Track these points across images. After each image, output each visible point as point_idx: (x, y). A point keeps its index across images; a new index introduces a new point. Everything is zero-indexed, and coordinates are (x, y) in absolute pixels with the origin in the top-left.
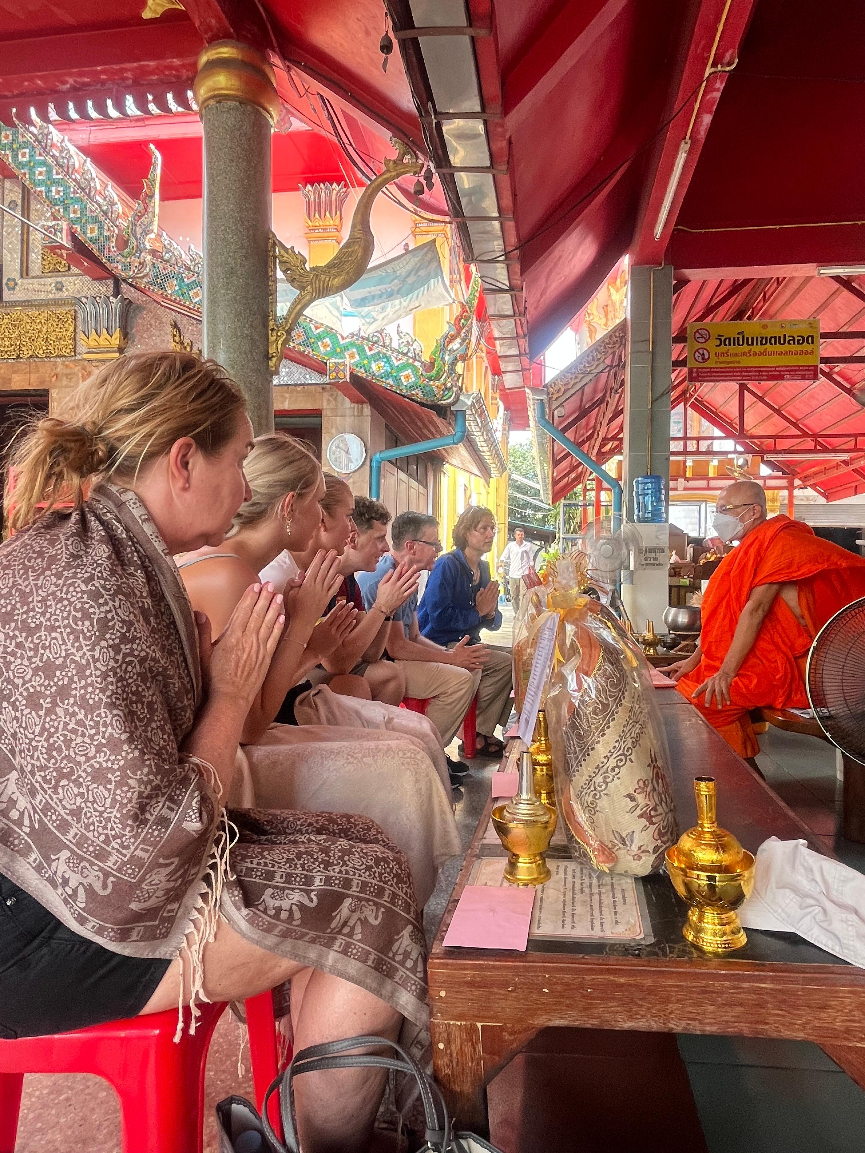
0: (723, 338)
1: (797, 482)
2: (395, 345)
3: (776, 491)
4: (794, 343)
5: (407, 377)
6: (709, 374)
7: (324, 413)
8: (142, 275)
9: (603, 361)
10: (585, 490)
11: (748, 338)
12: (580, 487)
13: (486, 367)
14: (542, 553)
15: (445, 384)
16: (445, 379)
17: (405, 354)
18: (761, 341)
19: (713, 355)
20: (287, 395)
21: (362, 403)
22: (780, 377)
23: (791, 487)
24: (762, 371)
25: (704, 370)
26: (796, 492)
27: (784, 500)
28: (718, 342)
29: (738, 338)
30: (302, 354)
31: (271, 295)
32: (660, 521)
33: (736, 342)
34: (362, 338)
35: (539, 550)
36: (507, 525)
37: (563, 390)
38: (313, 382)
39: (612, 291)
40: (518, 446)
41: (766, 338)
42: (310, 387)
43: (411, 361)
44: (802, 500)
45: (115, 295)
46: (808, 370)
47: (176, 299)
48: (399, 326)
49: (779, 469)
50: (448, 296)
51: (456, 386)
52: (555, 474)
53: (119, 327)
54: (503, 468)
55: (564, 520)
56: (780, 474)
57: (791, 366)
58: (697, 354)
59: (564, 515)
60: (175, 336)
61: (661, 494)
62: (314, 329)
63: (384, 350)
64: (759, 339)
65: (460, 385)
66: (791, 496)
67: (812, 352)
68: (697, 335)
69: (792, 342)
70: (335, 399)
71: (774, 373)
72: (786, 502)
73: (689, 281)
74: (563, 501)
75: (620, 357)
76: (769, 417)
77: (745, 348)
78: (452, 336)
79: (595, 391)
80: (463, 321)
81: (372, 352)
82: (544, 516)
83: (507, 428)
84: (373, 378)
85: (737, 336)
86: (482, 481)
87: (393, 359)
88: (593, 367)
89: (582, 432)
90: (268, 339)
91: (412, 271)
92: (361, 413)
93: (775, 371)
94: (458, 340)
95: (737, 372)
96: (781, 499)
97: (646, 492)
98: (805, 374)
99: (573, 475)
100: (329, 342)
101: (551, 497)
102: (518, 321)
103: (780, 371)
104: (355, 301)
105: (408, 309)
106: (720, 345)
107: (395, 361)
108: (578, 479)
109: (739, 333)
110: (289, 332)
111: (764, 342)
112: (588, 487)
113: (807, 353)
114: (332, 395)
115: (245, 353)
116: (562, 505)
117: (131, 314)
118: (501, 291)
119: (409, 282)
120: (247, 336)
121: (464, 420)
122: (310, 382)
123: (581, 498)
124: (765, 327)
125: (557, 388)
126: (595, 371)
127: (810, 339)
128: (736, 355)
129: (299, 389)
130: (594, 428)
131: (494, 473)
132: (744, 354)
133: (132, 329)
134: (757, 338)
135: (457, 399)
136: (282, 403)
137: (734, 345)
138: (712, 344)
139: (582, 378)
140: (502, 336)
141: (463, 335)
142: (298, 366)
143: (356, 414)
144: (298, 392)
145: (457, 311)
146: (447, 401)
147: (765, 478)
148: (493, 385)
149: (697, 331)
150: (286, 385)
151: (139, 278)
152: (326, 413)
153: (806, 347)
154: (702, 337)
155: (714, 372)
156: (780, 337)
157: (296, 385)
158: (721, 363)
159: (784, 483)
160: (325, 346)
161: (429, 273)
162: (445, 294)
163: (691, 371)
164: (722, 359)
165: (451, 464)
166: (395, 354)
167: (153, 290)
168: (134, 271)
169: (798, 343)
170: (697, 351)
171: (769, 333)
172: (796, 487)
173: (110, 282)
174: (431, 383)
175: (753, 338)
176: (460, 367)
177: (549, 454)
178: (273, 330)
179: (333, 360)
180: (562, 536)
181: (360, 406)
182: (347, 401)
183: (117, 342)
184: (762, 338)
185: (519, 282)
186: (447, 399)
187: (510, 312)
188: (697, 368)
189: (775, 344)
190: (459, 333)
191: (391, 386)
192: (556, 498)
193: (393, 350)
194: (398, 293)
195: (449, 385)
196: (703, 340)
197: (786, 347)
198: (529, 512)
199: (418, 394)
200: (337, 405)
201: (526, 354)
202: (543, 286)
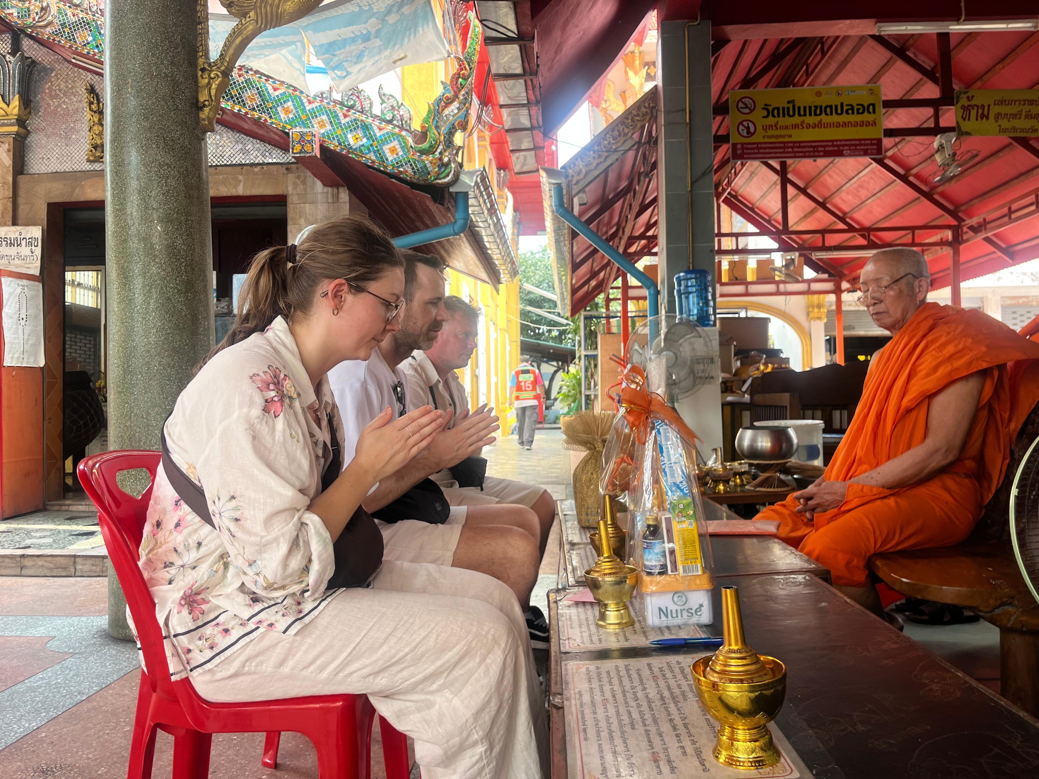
0: (770, 108)
1: (845, 285)
2: (377, 110)
3: (822, 296)
4: (853, 113)
5: (393, 150)
6: (756, 151)
7: (289, 200)
8: (45, 22)
9: (631, 137)
10: (608, 301)
11: (799, 108)
12: (602, 296)
13: (490, 160)
14: (561, 374)
15: (441, 159)
16: (441, 153)
17: (390, 122)
18: (815, 111)
19: (759, 128)
20: (241, 177)
21: (338, 186)
22: (839, 154)
23: (838, 291)
24: (817, 147)
25: (750, 146)
26: (845, 297)
27: (830, 306)
28: (765, 113)
29: (788, 108)
30: (257, 122)
31: (200, 23)
32: (708, 325)
33: (786, 112)
34: (334, 101)
35: (556, 372)
36: (519, 343)
37: (584, 171)
38: (275, 161)
39: (631, 74)
40: (529, 254)
41: (821, 107)
42: (270, 167)
43: (397, 130)
44: (850, 305)
45: (13, 54)
46: (872, 144)
47: (88, 53)
48: (380, 87)
49: (824, 271)
50: (442, 48)
51: (455, 161)
52: (574, 282)
53: (19, 93)
54: (514, 273)
55: (585, 334)
56: (826, 276)
57: (851, 140)
58: (741, 127)
59: (585, 329)
60: (92, 103)
61: (707, 291)
62: (271, 91)
63: (363, 117)
64: (813, 109)
65: (460, 160)
66: (839, 302)
67: (874, 124)
68: (741, 105)
69: (850, 112)
70: (304, 182)
71: (831, 149)
72: (834, 307)
73: (729, 41)
74: (583, 313)
75: (650, 132)
76: (812, 212)
77: (797, 119)
78: (448, 98)
79: (619, 178)
80: (460, 80)
81: (348, 119)
82: (562, 333)
83: (516, 231)
84: (349, 152)
85: (786, 105)
86: (488, 288)
87: (375, 128)
88: (620, 144)
89: (604, 230)
90: (196, 82)
91: (393, 6)
92: (336, 198)
93: (833, 146)
94: (456, 104)
95: (788, 147)
96: (827, 304)
97: (690, 289)
98: (867, 150)
99: (593, 283)
100: (292, 107)
101: (569, 308)
102: (529, 83)
103: (838, 146)
104: (321, 46)
105: (391, 61)
106: (768, 116)
107: (377, 131)
108: (601, 287)
109: (788, 102)
110: (226, 74)
111: (818, 112)
112: (611, 297)
113: (868, 124)
114: (298, 177)
115: (165, 100)
116: (582, 318)
117: (35, 76)
118: (508, 40)
119: (390, 22)
120: (166, 75)
121: (467, 206)
122: (270, 161)
123: (604, 310)
124: (819, 94)
125: (577, 169)
126: (622, 148)
127: (871, 108)
128: (787, 127)
129: (257, 169)
130: (618, 224)
131: (504, 277)
132: (795, 126)
133: (35, 96)
134: (810, 108)
135: (456, 179)
136: (235, 187)
137: (784, 116)
138: (758, 116)
139: (607, 157)
140: (510, 102)
141: (461, 97)
142: (254, 141)
143: (330, 200)
144: (257, 174)
145: (454, 68)
146: (443, 180)
147: (809, 281)
148: (498, 182)
149: (740, 100)
150: (240, 165)
151: (40, 27)
152: (293, 200)
153: (866, 117)
154: (747, 107)
155: (761, 148)
156: (836, 106)
157: (253, 165)
158: (768, 137)
159: (829, 286)
160: (287, 111)
161: (416, 10)
162: (438, 43)
163: (734, 146)
164: (770, 133)
165: (451, 268)
166: (377, 122)
167: (59, 42)
168: (34, 19)
169: (858, 113)
170: (741, 123)
171: (823, 101)
172: (844, 291)
173: (7, 37)
174: (424, 157)
175: (805, 108)
176: (459, 138)
177: (568, 256)
178: (203, 70)
179: (298, 129)
180: (583, 353)
181: (335, 190)
182: (319, 184)
183: (16, 111)
184: (816, 107)
185: (530, 29)
186: (444, 178)
187: (519, 71)
188: (742, 144)
189: (831, 114)
190: (456, 96)
191: (373, 162)
192: (575, 310)
193: (375, 117)
194: (376, 37)
195: (446, 160)
196: (747, 111)
197: (845, 118)
198: (544, 328)
199: (408, 171)
200: (305, 190)
201: (539, 127)
202: (558, 41)
